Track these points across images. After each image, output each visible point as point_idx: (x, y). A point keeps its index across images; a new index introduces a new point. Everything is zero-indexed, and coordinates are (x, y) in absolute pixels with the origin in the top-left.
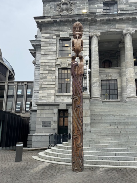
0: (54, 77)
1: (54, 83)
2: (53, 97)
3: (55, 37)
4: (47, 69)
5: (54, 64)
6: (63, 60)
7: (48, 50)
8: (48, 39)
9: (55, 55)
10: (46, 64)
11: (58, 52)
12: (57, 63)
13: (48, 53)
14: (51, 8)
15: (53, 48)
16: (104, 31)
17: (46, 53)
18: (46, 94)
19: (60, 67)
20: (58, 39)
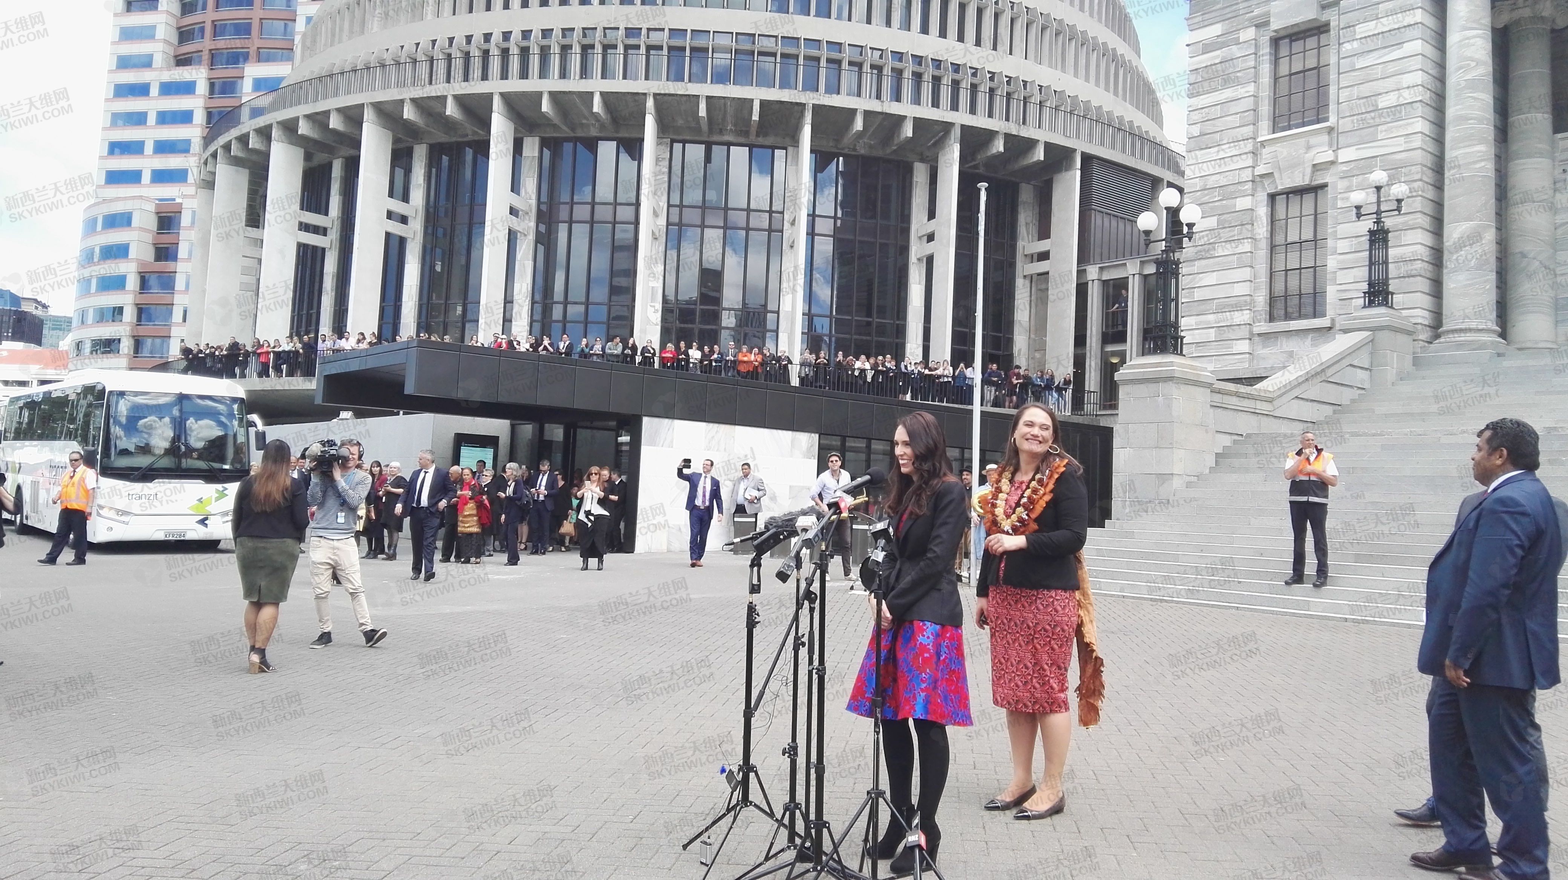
0: (1247, 246)
1: (1246, 273)
2: (1244, 346)
3: (1249, 34)
4: (1212, 208)
5: (1247, 175)
6: (1283, 151)
7: (1217, 111)
8: (1220, 52)
10: (1212, 182)
11: (1266, 108)
12: (1261, 170)
13: (1220, 124)
15: (1241, 91)
17: (1208, 127)
18: (1212, 334)
19: (1277, 187)
20: (1265, 41)
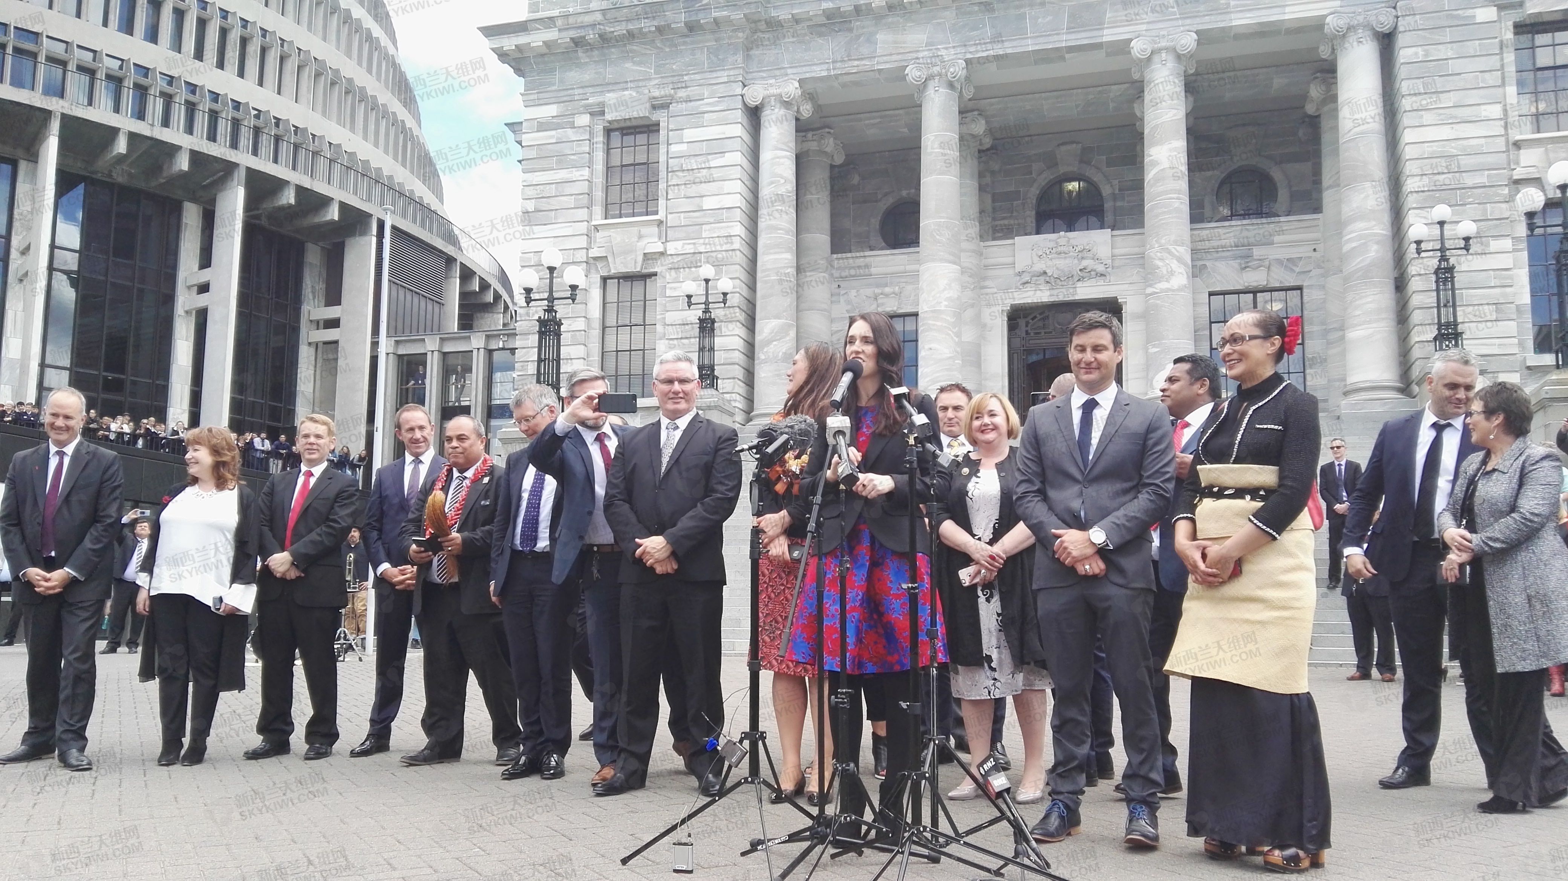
3: (584, 120)
5: (581, 256)
6: (617, 237)
7: (553, 189)
8: (553, 133)
9: (583, 213)
11: (599, 194)
12: (595, 252)
13: (555, 203)
15: (576, 174)
16: (820, 71)
17: (544, 204)
19: (610, 271)
20: (599, 128)
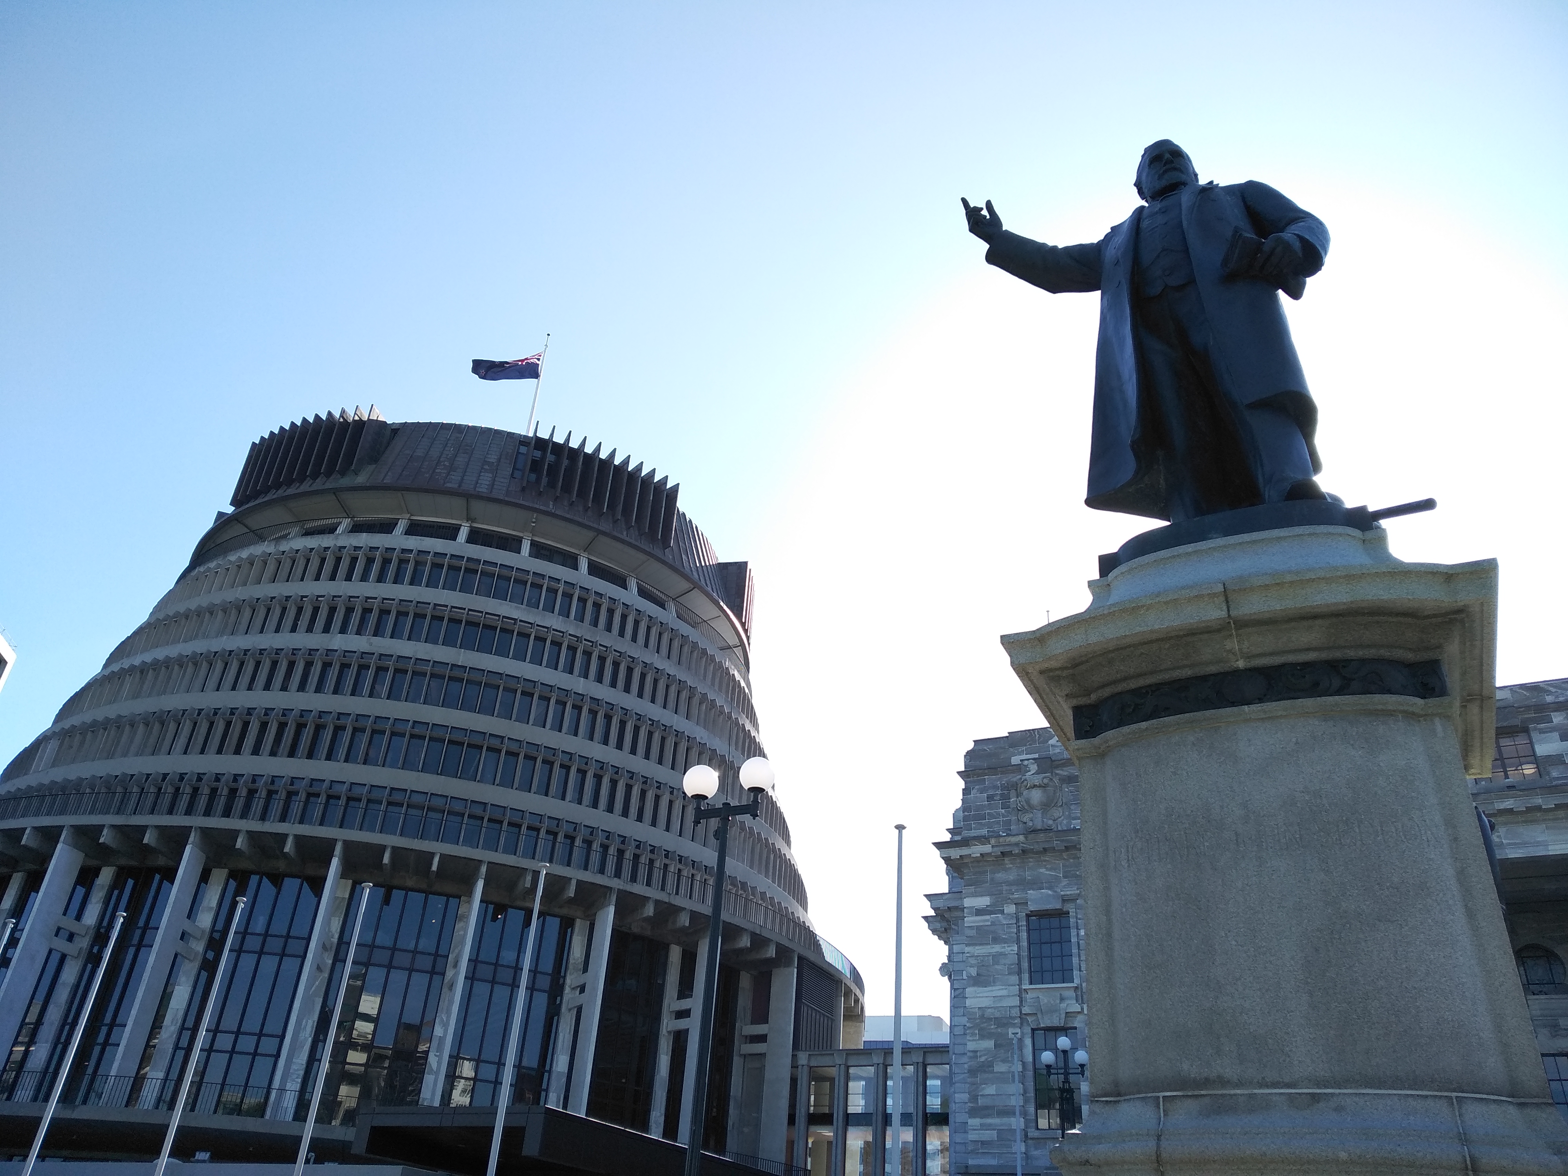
0: (1019, 1066)
1: (1020, 1089)
2: (1021, 1147)
3: (1010, 909)
4: (990, 1034)
5: (1016, 1012)
6: (1043, 999)
8: (988, 917)
9: (1014, 979)
10: (988, 1013)
11: (1025, 965)
12: (1026, 1010)
14: (990, 798)
15: (1007, 949)
18: (994, 1135)
19: (1038, 1024)
20: (1023, 916)
